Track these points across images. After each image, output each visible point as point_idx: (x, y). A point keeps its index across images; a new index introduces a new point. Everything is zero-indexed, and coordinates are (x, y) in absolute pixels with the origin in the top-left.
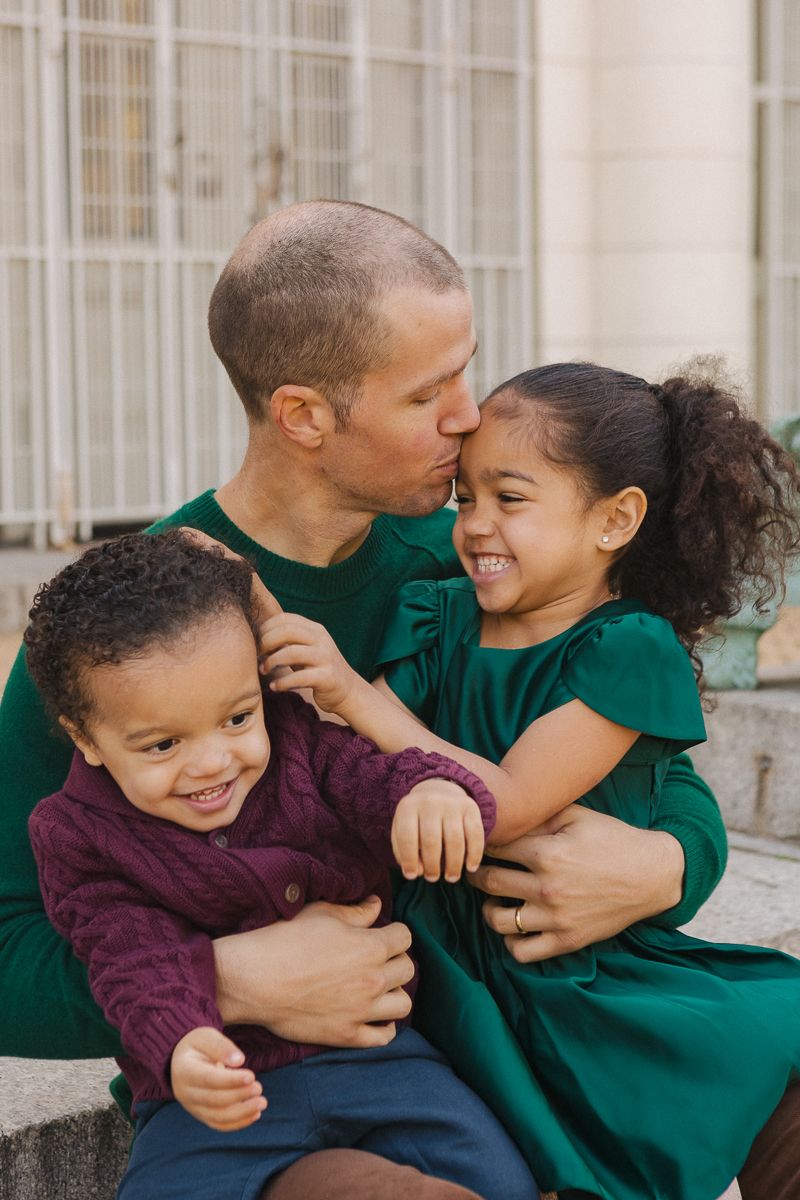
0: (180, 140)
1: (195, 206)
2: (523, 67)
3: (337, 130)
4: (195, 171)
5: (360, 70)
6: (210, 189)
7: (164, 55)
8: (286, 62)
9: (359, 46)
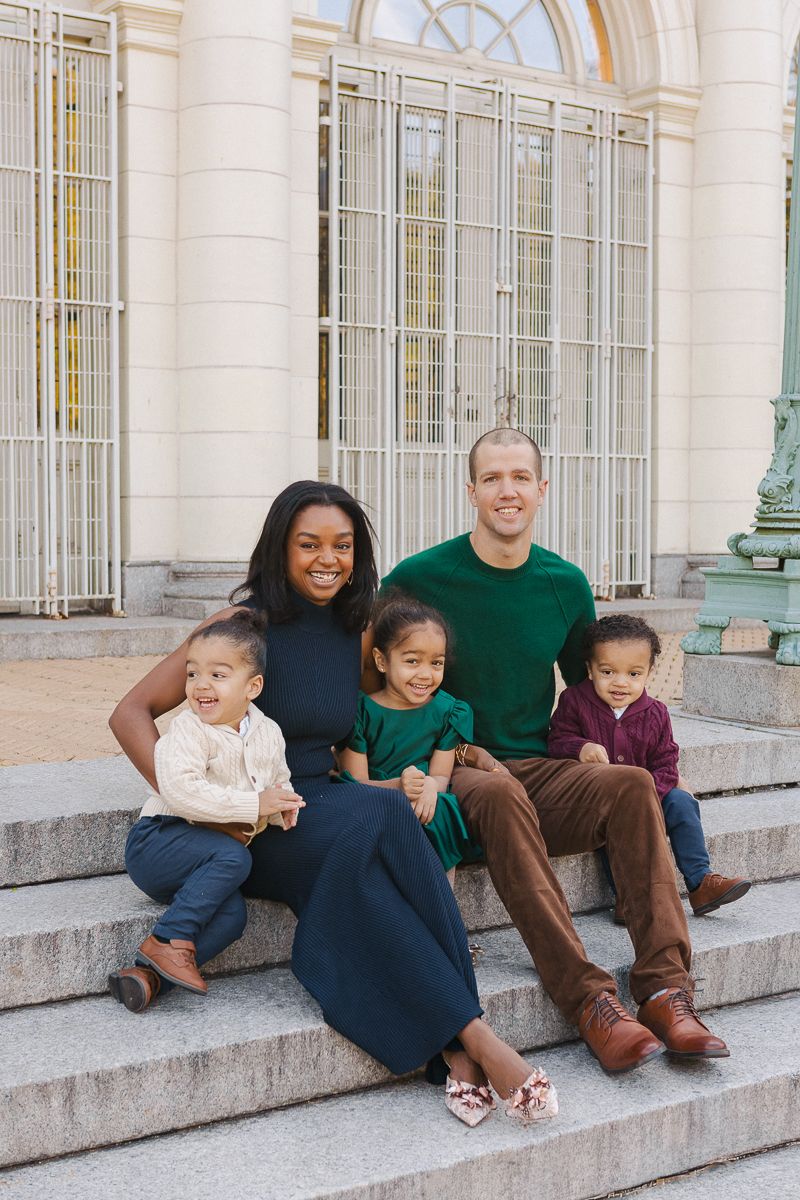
0: (457, 390)
1: (463, 423)
2: (650, 348)
3: (543, 382)
4: (464, 406)
5: (556, 349)
6: (472, 415)
7: (450, 344)
8: (515, 344)
9: (556, 336)
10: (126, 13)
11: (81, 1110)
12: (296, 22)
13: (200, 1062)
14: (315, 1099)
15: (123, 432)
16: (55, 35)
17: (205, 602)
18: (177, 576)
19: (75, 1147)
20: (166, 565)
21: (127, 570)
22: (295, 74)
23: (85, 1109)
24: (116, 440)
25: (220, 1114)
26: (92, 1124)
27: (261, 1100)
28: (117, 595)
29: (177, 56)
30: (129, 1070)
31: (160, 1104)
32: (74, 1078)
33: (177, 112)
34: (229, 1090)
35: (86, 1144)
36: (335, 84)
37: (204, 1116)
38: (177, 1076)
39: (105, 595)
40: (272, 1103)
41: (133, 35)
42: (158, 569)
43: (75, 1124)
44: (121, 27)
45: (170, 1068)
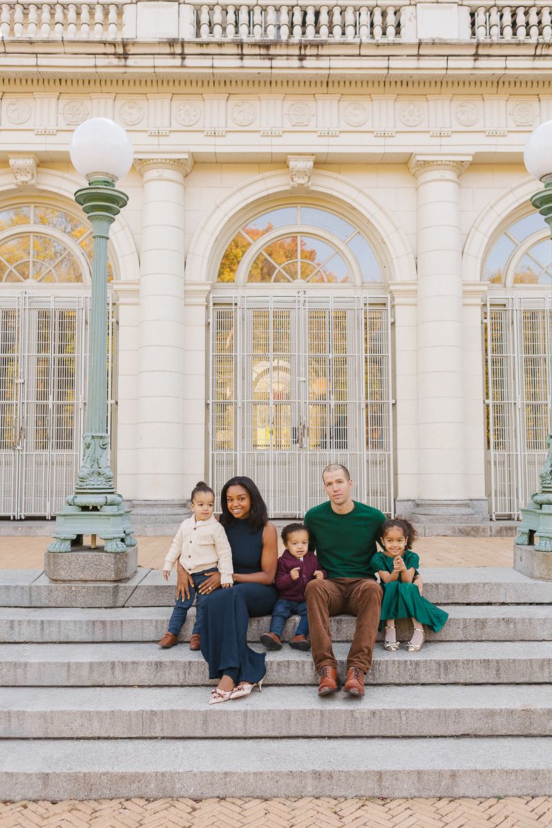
10: (394, 293)
11: (116, 673)
12: (464, 285)
13: (159, 665)
14: (203, 685)
15: (395, 449)
16: (365, 304)
17: (420, 516)
18: (418, 505)
19: (114, 684)
20: (414, 501)
21: (396, 503)
22: (464, 305)
23: (118, 672)
24: (391, 453)
25: (166, 683)
26: (119, 678)
27: (181, 681)
28: (392, 512)
29: (416, 305)
30: (134, 663)
31: (144, 675)
32: (114, 662)
33: (417, 326)
34: (169, 676)
35: (118, 684)
36: (488, 305)
37: (159, 683)
38: (150, 668)
39: (388, 512)
40: (185, 684)
41: (397, 301)
42: (410, 502)
43: (115, 677)
44: (393, 299)
45: (148, 664)
